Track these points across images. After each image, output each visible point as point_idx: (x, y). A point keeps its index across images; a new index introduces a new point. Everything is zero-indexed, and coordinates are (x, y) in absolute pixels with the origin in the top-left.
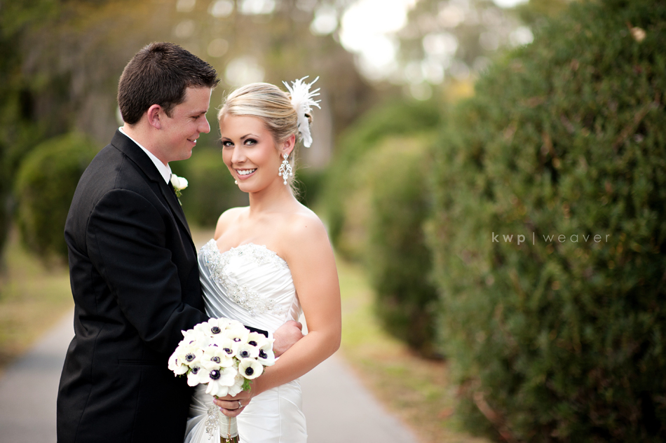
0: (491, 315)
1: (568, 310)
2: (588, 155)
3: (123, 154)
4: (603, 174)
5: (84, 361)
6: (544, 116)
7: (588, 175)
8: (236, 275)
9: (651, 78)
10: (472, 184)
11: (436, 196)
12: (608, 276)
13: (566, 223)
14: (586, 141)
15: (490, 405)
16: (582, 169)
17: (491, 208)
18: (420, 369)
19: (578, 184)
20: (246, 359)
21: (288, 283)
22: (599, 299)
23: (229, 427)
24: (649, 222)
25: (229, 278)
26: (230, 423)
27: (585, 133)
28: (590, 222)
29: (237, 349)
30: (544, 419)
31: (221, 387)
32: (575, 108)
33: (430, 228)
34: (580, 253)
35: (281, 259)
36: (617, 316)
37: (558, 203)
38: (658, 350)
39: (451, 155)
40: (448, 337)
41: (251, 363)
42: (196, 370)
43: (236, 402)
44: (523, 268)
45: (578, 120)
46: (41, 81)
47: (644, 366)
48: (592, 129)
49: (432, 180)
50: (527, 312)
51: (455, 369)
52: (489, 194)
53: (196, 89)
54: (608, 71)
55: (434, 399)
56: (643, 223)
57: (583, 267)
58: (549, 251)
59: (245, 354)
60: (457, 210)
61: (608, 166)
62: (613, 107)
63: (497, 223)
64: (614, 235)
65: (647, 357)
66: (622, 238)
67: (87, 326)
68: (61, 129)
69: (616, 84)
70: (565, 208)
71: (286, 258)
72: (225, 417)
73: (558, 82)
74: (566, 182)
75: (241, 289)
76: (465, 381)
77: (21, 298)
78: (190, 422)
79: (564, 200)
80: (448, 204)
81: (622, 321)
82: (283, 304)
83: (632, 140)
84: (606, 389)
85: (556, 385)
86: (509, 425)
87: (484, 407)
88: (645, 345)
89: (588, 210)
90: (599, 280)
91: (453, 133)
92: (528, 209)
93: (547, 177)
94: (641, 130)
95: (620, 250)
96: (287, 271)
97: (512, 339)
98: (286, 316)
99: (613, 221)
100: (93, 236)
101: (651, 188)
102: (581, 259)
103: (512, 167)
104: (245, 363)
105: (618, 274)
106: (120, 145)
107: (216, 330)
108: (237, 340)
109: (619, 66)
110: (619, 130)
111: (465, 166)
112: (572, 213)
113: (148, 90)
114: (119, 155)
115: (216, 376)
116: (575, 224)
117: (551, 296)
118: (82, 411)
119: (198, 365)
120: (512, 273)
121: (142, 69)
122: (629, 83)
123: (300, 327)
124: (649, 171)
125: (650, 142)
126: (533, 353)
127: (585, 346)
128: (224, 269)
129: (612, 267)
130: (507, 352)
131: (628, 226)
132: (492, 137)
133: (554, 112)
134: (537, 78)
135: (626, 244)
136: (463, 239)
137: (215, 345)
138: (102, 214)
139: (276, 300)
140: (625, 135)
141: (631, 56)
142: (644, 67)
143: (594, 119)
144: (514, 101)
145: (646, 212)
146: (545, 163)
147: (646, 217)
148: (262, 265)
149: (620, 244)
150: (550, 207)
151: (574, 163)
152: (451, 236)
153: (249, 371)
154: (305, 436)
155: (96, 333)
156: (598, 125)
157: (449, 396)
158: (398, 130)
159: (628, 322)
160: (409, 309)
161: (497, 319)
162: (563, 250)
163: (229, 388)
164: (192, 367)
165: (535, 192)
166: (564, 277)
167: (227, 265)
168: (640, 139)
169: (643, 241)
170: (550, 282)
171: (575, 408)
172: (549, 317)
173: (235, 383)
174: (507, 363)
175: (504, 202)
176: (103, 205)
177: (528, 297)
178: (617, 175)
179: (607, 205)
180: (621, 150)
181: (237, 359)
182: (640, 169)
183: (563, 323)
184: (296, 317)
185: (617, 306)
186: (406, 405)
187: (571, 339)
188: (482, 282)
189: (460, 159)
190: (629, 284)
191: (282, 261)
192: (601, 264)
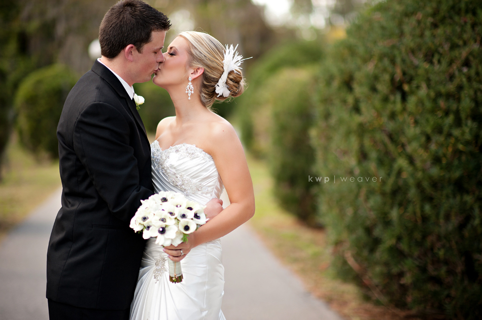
0: (357, 196)
1: (413, 193)
2: (428, 81)
3: (101, 77)
4: (439, 95)
5: (67, 225)
6: (396, 52)
7: (428, 95)
8: (175, 166)
9: (474, 26)
10: (344, 102)
11: (318, 110)
12: (441, 168)
13: (412, 131)
14: (427, 71)
15: (356, 260)
16: (423, 91)
17: (358, 119)
18: (306, 235)
19: (421, 102)
20: (184, 219)
21: (213, 170)
22: (435, 185)
23: (175, 269)
24: (471, 130)
25: (170, 168)
26: (175, 266)
27: (426, 66)
28: (428, 130)
29: (178, 212)
30: (395, 270)
31: (166, 239)
32: (419, 47)
33: (313, 133)
34: (421, 152)
35: (207, 154)
36: (448, 197)
37: (406, 116)
38: (477, 222)
39: (329, 81)
40: (326, 212)
41: (188, 222)
42: (148, 227)
43: (179, 251)
44: (381, 162)
45: (421, 56)
46: (33, 26)
47: (466, 233)
48: (431, 62)
49: (315, 98)
50: (383, 194)
51: (331, 234)
52: (357, 109)
53: (158, 32)
54: (443, 20)
55: (316, 256)
56: (467, 130)
57: (424, 161)
58: (400, 150)
59: (184, 216)
60: (333, 121)
61: (443, 90)
62: (447, 47)
63: (362, 130)
64: (446, 139)
65: (469, 226)
66: (452, 140)
67: (70, 200)
68: (48, 62)
69: (449, 30)
70: (411, 119)
71: (211, 154)
72: (172, 261)
73: (407, 29)
74: (412, 101)
75: (178, 176)
76: (338, 243)
77: (19, 182)
78: (141, 271)
79: (410, 114)
80: (327, 116)
81: (451, 201)
82: (209, 186)
83: (460, 71)
84: (439, 249)
85: (404, 246)
86: (370, 274)
87: (351, 262)
88: (468, 218)
89: (427, 121)
90: (435, 171)
91: (331, 65)
92: (384, 119)
93: (398, 97)
94: (467, 63)
95: (450, 150)
96: (212, 162)
97: (372, 213)
98: (211, 195)
99: (446, 129)
100: (78, 135)
101: (473, 105)
102: (422, 156)
103: (374, 89)
104: (183, 222)
105: (448, 167)
106: (99, 71)
107: (165, 200)
108: (179, 206)
109: (451, 18)
110: (451, 63)
111: (339, 88)
112: (416, 122)
113: (126, 35)
114: (98, 78)
115: (163, 231)
116: (418, 131)
117: (401, 183)
118: (65, 261)
119: (150, 224)
120: (372, 166)
121: (120, 19)
122: (458, 29)
123: (221, 203)
124: (472, 92)
125: (473, 72)
126: (387, 223)
127: (425, 219)
128: (165, 162)
129: (444, 161)
130: (368, 223)
131: (456, 132)
132: (359, 69)
133: (403, 50)
134: (392, 25)
135: (454, 145)
136: (338, 141)
137: (163, 210)
138: (86, 120)
139: (204, 183)
140: (455, 67)
141: (460, 10)
142: (469, 18)
143: (433, 56)
144: (375, 42)
145: (469, 123)
146: (397, 87)
147: (469, 126)
148: (193, 159)
149: (451, 145)
150: (400, 118)
151: (418, 87)
152: (329, 139)
153: (187, 228)
154: (223, 282)
155: (78, 205)
156: (435, 60)
157: (327, 254)
158: (292, 63)
159: (455, 202)
160: (298, 191)
161: (362, 198)
162: (409, 149)
163: (172, 240)
164: (146, 226)
165: (390, 107)
166: (410, 169)
167: (168, 159)
168: (465, 70)
169: (467, 143)
170: (399, 172)
171: (417, 263)
172: (399, 198)
173: (177, 237)
174: (369, 230)
175: (367, 115)
176: (87, 113)
177: (384, 182)
178: (448, 96)
179: (441, 117)
180: (452, 77)
181: (178, 220)
182: (466, 92)
183: (409, 202)
184: (218, 196)
185: (448, 190)
186: (296, 260)
187: (415, 213)
188: (351, 173)
189: (336, 84)
190: (457, 174)
191: (209, 156)
192: (437, 160)
